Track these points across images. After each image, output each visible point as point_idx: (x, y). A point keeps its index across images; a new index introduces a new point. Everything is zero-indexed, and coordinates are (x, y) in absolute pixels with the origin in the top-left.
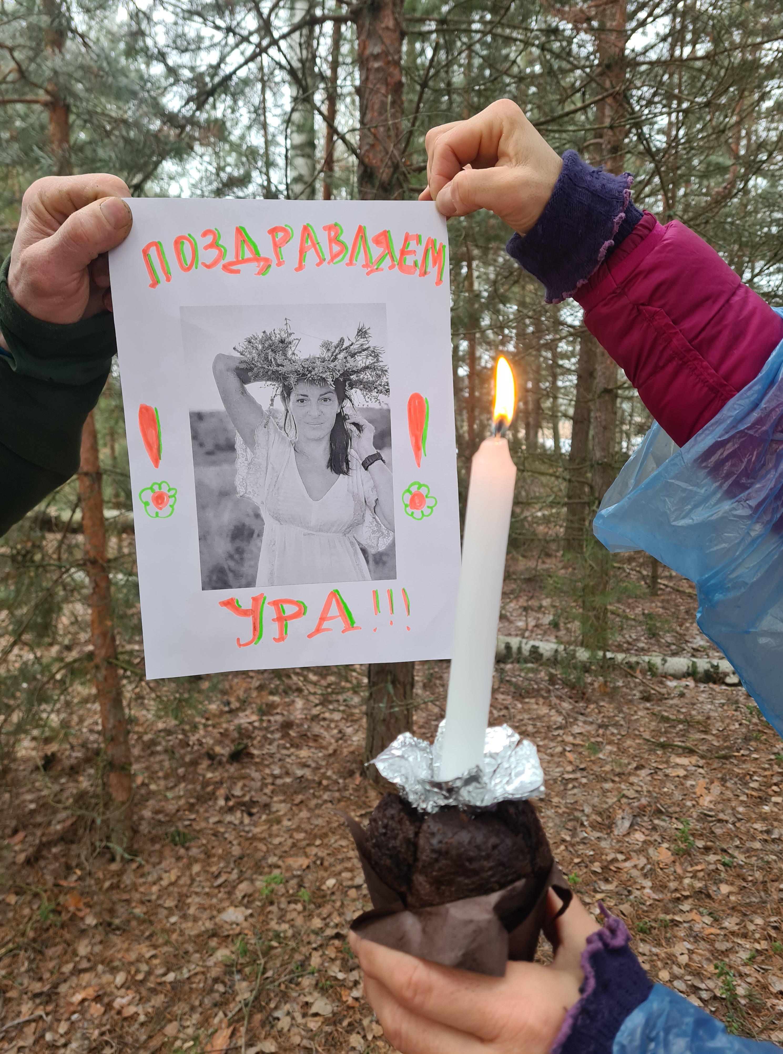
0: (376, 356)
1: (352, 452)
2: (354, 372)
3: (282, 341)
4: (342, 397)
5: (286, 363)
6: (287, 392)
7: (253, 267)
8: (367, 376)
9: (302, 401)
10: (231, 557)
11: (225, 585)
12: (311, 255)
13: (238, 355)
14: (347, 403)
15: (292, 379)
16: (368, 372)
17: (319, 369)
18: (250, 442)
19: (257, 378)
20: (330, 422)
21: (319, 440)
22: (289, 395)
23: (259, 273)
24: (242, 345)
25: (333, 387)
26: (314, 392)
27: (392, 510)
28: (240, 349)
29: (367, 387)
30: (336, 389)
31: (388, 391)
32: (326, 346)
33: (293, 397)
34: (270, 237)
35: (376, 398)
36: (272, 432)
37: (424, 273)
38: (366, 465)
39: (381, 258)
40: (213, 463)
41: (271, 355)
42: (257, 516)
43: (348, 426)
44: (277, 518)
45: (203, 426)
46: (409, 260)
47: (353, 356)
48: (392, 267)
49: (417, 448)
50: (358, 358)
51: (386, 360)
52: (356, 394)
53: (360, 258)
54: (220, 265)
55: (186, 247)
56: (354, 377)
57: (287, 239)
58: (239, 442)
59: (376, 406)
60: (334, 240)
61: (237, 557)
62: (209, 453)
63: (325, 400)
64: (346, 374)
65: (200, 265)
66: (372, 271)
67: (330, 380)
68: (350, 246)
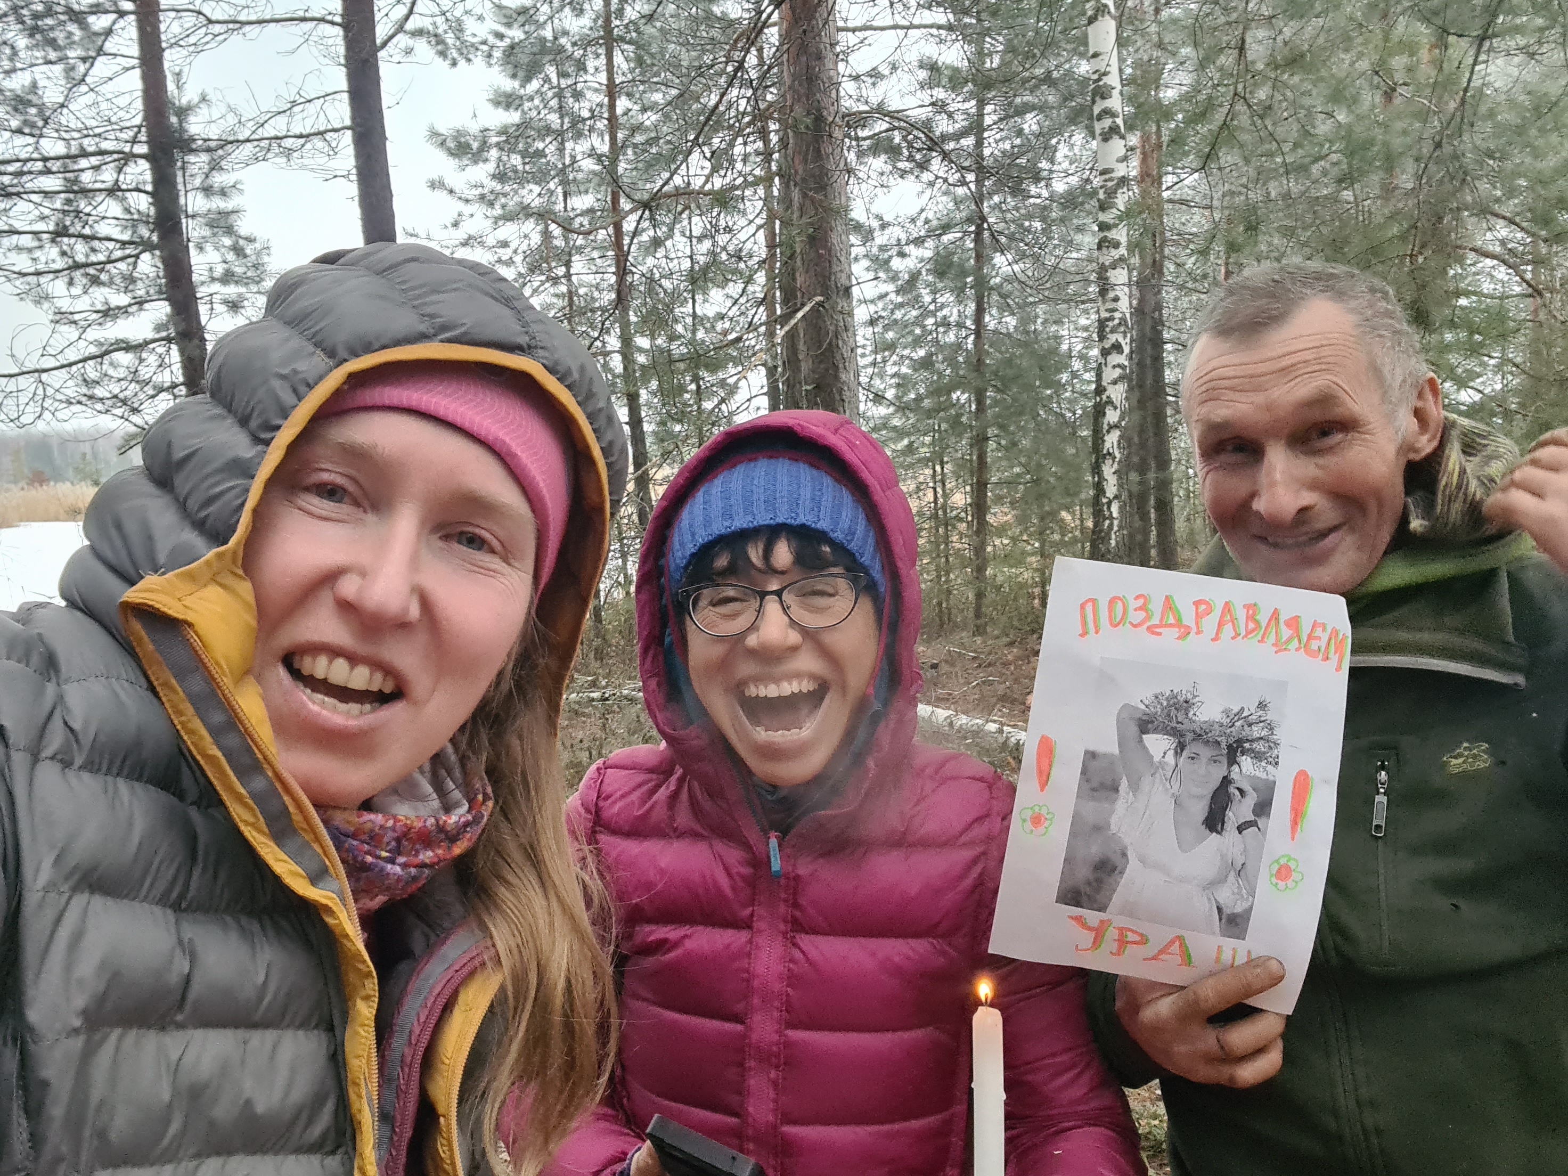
0: (1272, 729)
1: (1229, 814)
2: (1248, 741)
3: (1186, 702)
4: (1232, 761)
5: (1186, 721)
6: (1181, 748)
7: (1175, 632)
8: (1260, 746)
9: (1193, 758)
10: (1089, 884)
11: (1078, 904)
12: (1228, 630)
13: (1143, 707)
14: (1235, 768)
15: (1189, 736)
16: (1262, 742)
17: (1215, 734)
18: (1135, 787)
19: (1155, 731)
20: (1215, 783)
21: (1203, 797)
22: (1182, 751)
23: (1179, 638)
24: (1148, 696)
25: (1225, 752)
26: (1205, 753)
27: (1256, 877)
28: (1147, 702)
29: (1258, 756)
30: (1228, 753)
31: (1277, 763)
32: (1227, 712)
33: (1185, 753)
34: (1194, 608)
35: (1265, 768)
36: (1158, 780)
37: (1327, 658)
38: (1240, 829)
39: (1289, 640)
40: (1094, 799)
41: (1173, 713)
42: (1124, 855)
43: (1232, 790)
44: (1143, 860)
45: (1094, 764)
46: (1314, 645)
47: (1250, 725)
48: (1297, 650)
49: (1295, 823)
50: (1254, 728)
51: (1279, 735)
52: (1246, 762)
53: (1272, 638)
54: (1145, 627)
55: (1119, 606)
56: (1247, 745)
57: (1209, 611)
58: (1124, 785)
59: (1264, 776)
60: (1251, 618)
61: (1095, 884)
62: (1094, 790)
63: (1215, 762)
64: (1240, 742)
65: (1127, 625)
66: (1280, 651)
67: (1224, 745)
68: (1264, 625)
